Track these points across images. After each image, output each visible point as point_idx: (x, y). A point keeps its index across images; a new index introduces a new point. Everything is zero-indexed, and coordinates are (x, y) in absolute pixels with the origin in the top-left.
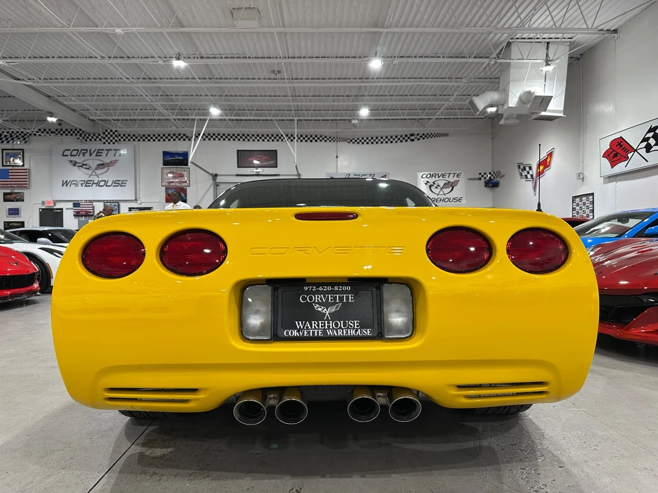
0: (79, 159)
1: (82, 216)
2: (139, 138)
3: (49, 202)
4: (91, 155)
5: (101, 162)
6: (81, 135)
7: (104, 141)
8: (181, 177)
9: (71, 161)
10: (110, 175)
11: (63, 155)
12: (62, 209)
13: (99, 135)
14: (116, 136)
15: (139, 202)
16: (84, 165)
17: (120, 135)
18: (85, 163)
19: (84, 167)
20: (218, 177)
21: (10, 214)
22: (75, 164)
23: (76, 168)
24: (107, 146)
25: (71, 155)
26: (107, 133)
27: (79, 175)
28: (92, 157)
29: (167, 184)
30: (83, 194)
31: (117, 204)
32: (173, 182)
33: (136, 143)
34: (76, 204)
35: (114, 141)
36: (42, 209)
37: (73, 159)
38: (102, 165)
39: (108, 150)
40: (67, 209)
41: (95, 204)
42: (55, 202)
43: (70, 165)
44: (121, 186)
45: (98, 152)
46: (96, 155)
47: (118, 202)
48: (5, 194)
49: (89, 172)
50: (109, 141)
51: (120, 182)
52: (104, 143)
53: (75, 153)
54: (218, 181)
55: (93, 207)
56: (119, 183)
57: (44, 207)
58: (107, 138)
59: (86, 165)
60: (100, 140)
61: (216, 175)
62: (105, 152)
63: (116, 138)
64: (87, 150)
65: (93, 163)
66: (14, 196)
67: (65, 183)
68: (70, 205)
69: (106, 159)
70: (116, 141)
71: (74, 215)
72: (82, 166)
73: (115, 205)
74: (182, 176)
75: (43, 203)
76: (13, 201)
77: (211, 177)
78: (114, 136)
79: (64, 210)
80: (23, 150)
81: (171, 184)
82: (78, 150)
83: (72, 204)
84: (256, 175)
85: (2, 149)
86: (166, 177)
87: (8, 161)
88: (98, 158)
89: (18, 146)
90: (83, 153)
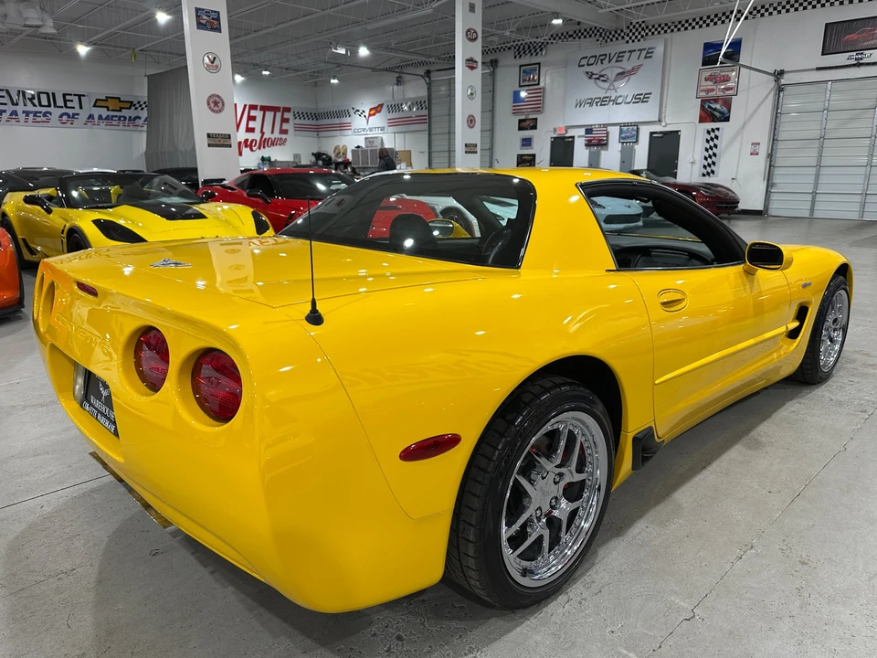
0: (595, 69)
1: (594, 145)
2: (672, 28)
3: (560, 129)
4: (610, 61)
5: (621, 70)
6: (601, 36)
7: (628, 38)
8: (724, 81)
9: (587, 73)
10: (625, 88)
11: (580, 66)
12: (573, 137)
13: (622, 31)
14: (643, 29)
15: (663, 124)
16: (601, 76)
17: (647, 27)
18: (603, 73)
19: (602, 78)
20: (785, 76)
21: (523, 145)
22: (590, 75)
23: (592, 81)
24: (631, 46)
25: (588, 65)
26: (631, 27)
27: (595, 90)
28: (610, 65)
29: (703, 94)
30: (595, 116)
31: (635, 128)
32: (713, 90)
33: (668, 36)
34: (589, 131)
35: (639, 37)
36: (555, 138)
37: (590, 69)
38: (622, 73)
39: (631, 52)
40: (579, 137)
41: (609, 129)
42: (568, 128)
43: (585, 78)
44: (643, 102)
45: (619, 57)
46: (617, 61)
47: (636, 125)
48: (520, 121)
49: (606, 85)
50: (633, 38)
51: (642, 97)
52: (628, 42)
53: (592, 61)
54: (783, 81)
55: (607, 133)
56: (641, 99)
57: (555, 136)
58: (631, 35)
59: (603, 76)
60: (623, 38)
61: (782, 73)
62: (627, 55)
63: (643, 33)
64: (606, 55)
66: (528, 122)
67: (579, 104)
68: (582, 132)
69: (627, 65)
70: (642, 36)
71: (586, 145)
72: (598, 79)
73: (633, 130)
74: (727, 79)
75: (555, 130)
76: (527, 129)
77: (772, 78)
78: (640, 30)
79: (576, 138)
80: (539, 64)
81: (710, 94)
82: (596, 56)
83: (584, 129)
84: (854, 65)
85: (521, 66)
86: (703, 83)
87: (524, 81)
88: (618, 64)
89: (535, 60)
90: (602, 60)
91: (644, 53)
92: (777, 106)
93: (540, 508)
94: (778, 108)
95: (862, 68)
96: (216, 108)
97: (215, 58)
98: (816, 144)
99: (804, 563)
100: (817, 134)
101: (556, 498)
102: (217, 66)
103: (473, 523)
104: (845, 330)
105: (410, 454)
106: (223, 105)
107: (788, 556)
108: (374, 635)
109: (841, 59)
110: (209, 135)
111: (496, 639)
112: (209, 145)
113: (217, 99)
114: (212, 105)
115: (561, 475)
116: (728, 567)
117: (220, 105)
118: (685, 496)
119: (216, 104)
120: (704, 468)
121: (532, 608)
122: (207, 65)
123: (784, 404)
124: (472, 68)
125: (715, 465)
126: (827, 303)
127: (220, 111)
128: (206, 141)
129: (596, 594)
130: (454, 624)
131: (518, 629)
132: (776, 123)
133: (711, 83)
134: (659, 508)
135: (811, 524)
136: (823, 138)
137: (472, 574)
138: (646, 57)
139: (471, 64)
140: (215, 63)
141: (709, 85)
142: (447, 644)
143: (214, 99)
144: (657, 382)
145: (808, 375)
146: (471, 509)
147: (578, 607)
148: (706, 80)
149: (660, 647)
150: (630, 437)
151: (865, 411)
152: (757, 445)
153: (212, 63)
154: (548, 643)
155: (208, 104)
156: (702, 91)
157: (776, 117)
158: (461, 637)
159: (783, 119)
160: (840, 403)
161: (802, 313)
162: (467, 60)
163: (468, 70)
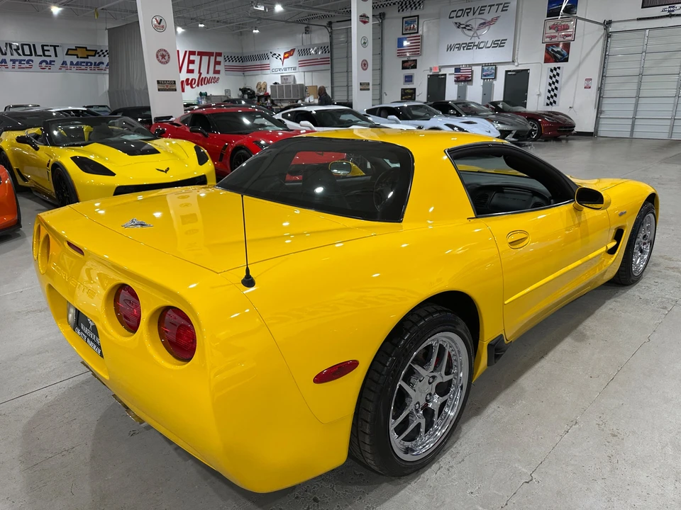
0: (463, 20)
1: (462, 81)
3: (435, 68)
4: (474, 14)
5: (483, 21)
8: (564, 29)
9: (456, 23)
10: (486, 35)
11: (450, 18)
12: (445, 75)
15: (516, 64)
16: (467, 26)
18: (468, 23)
19: (468, 28)
20: (613, 25)
21: (406, 81)
22: (459, 25)
23: (460, 29)
25: (457, 17)
27: (462, 37)
28: (474, 17)
29: (548, 40)
30: (463, 58)
31: (494, 67)
32: (555, 37)
34: (458, 70)
36: (430, 75)
37: (458, 20)
38: (484, 24)
39: (491, 6)
40: (450, 74)
41: (474, 68)
42: (440, 68)
43: (454, 27)
44: (500, 46)
45: (481, 10)
46: (479, 14)
47: (495, 65)
48: (403, 62)
49: (471, 33)
51: (499, 42)
53: (459, 14)
54: (611, 29)
55: (472, 72)
56: (499, 44)
57: (431, 74)
59: (468, 26)
61: (610, 23)
62: (487, 9)
64: (471, 9)
65: (475, 23)
66: (409, 63)
67: (450, 48)
68: (452, 70)
69: (488, 17)
71: (455, 81)
72: (465, 28)
73: (492, 69)
74: (566, 28)
75: (431, 69)
76: (408, 68)
77: (602, 27)
79: (447, 76)
80: (418, 16)
82: (463, 10)
83: (454, 69)
84: (667, 16)
85: (403, 18)
86: (548, 31)
87: (406, 30)
88: (480, 16)
89: (415, 13)
90: (468, 13)
91: (501, 7)
92: (606, 49)
93: (418, 403)
94: (606, 51)
95: (674, 19)
96: (163, 60)
97: (161, 20)
98: (636, 80)
99: (614, 436)
100: (637, 71)
101: (430, 394)
102: (163, 27)
103: (369, 420)
104: (652, 243)
105: (321, 378)
106: (169, 58)
107: (603, 430)
108: (297, 498)
109: (657, 11)
110: (158, 82)
111: (386, 500)
112: (159, 90)
113: (164, 53)
114: (160, 58)
115: (434, 377)
116: (558, 439)
117: (167, 57)
118: (527, 381)
119: (163, 56)
120: (542, 357)
121: (413, 475)
122: (155, 26)
123: (604, 303)
124: (365, 22)
125: (550, 355)
126: (639, 224)
127: (167, 63)
128: (156, 86)
129: (460, 463)
130: (355, 488)
131: (403, 492)
132: (604, 63)
133: (554, 31)
134: (508, 391)
135: (621, 403)
136: (641, 75)
137: (369, 455)
138: (502, 11)
139: (364, 19)
140: (162, 24)
141: (553, 32)
142: (351, 504)
143: (161, 53)
144: (506, 303)
145: (624, 278)
146: (368, 411)
147: (446, 472)
148: (550, 28)
149: (506, 504)
150: (486, 344)
151: (665, 308)
152: (582, 338)
153: (159, 24)
154: (424, 502)
155: (157, 57)
156: (547, 37)
157: (605, 58)
158: (360, 498)
159: (611, 59)
160: (647, 302)
161: (618, 234)
162: (361, 16)
163: (362, 24)
